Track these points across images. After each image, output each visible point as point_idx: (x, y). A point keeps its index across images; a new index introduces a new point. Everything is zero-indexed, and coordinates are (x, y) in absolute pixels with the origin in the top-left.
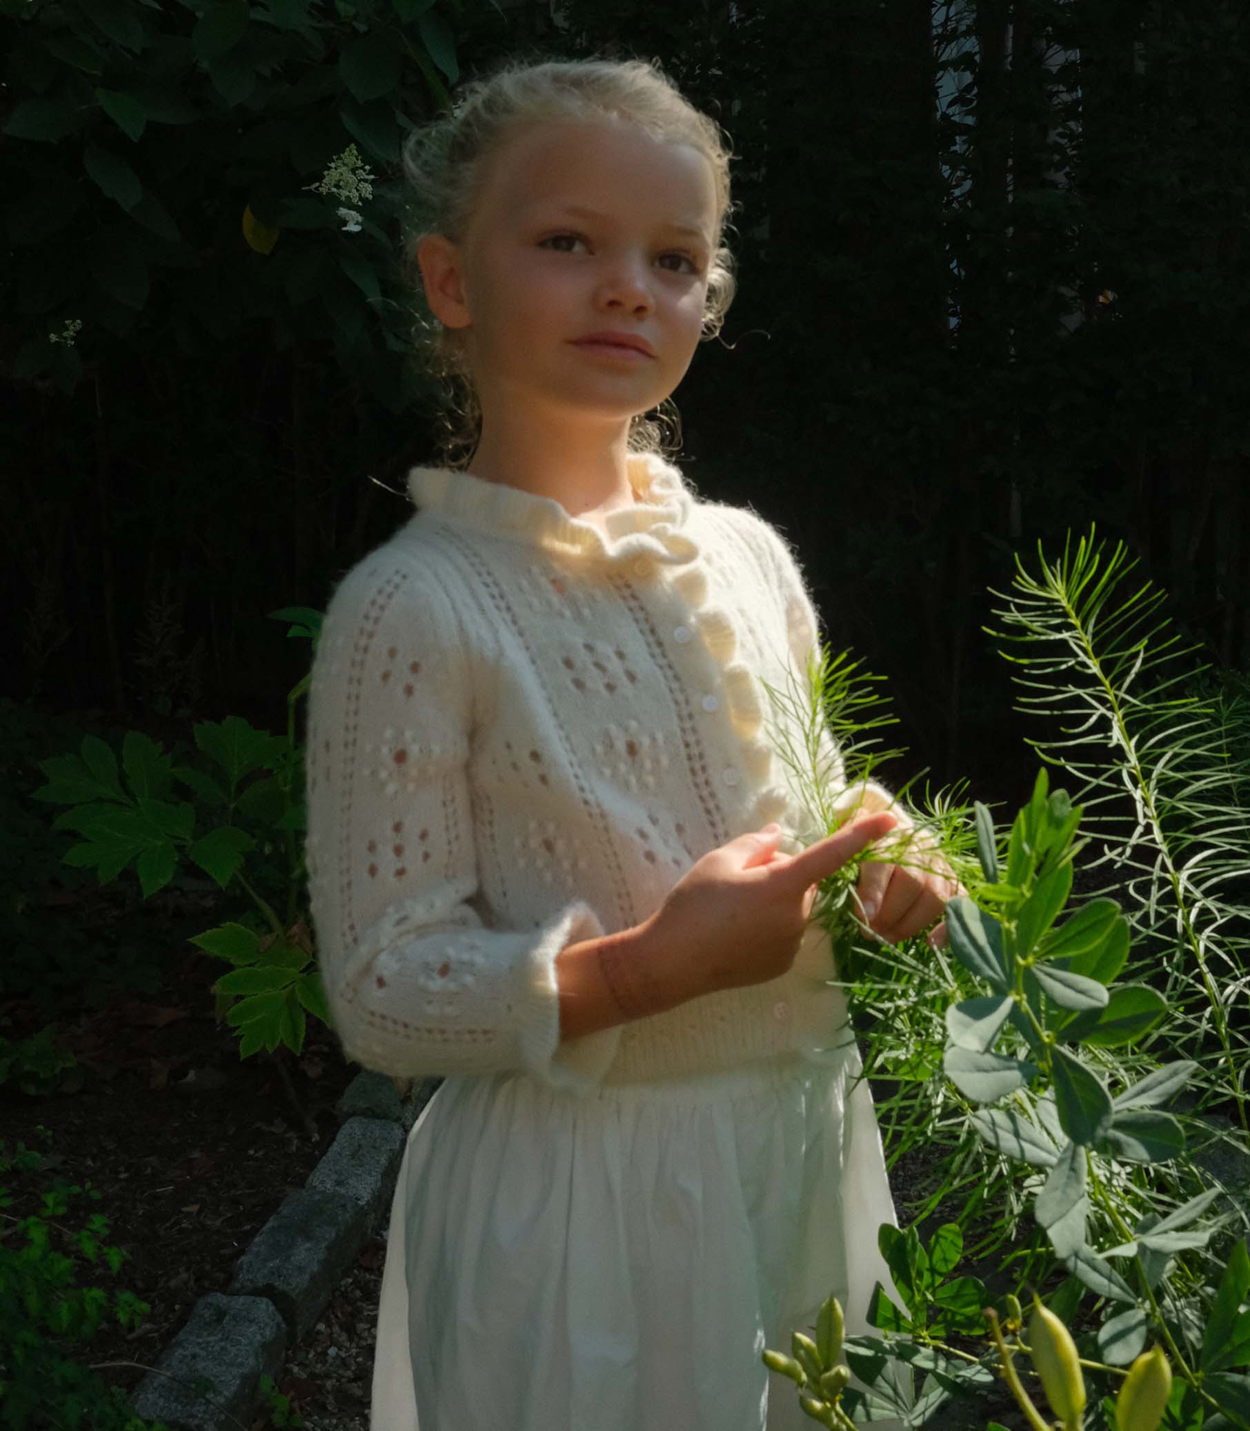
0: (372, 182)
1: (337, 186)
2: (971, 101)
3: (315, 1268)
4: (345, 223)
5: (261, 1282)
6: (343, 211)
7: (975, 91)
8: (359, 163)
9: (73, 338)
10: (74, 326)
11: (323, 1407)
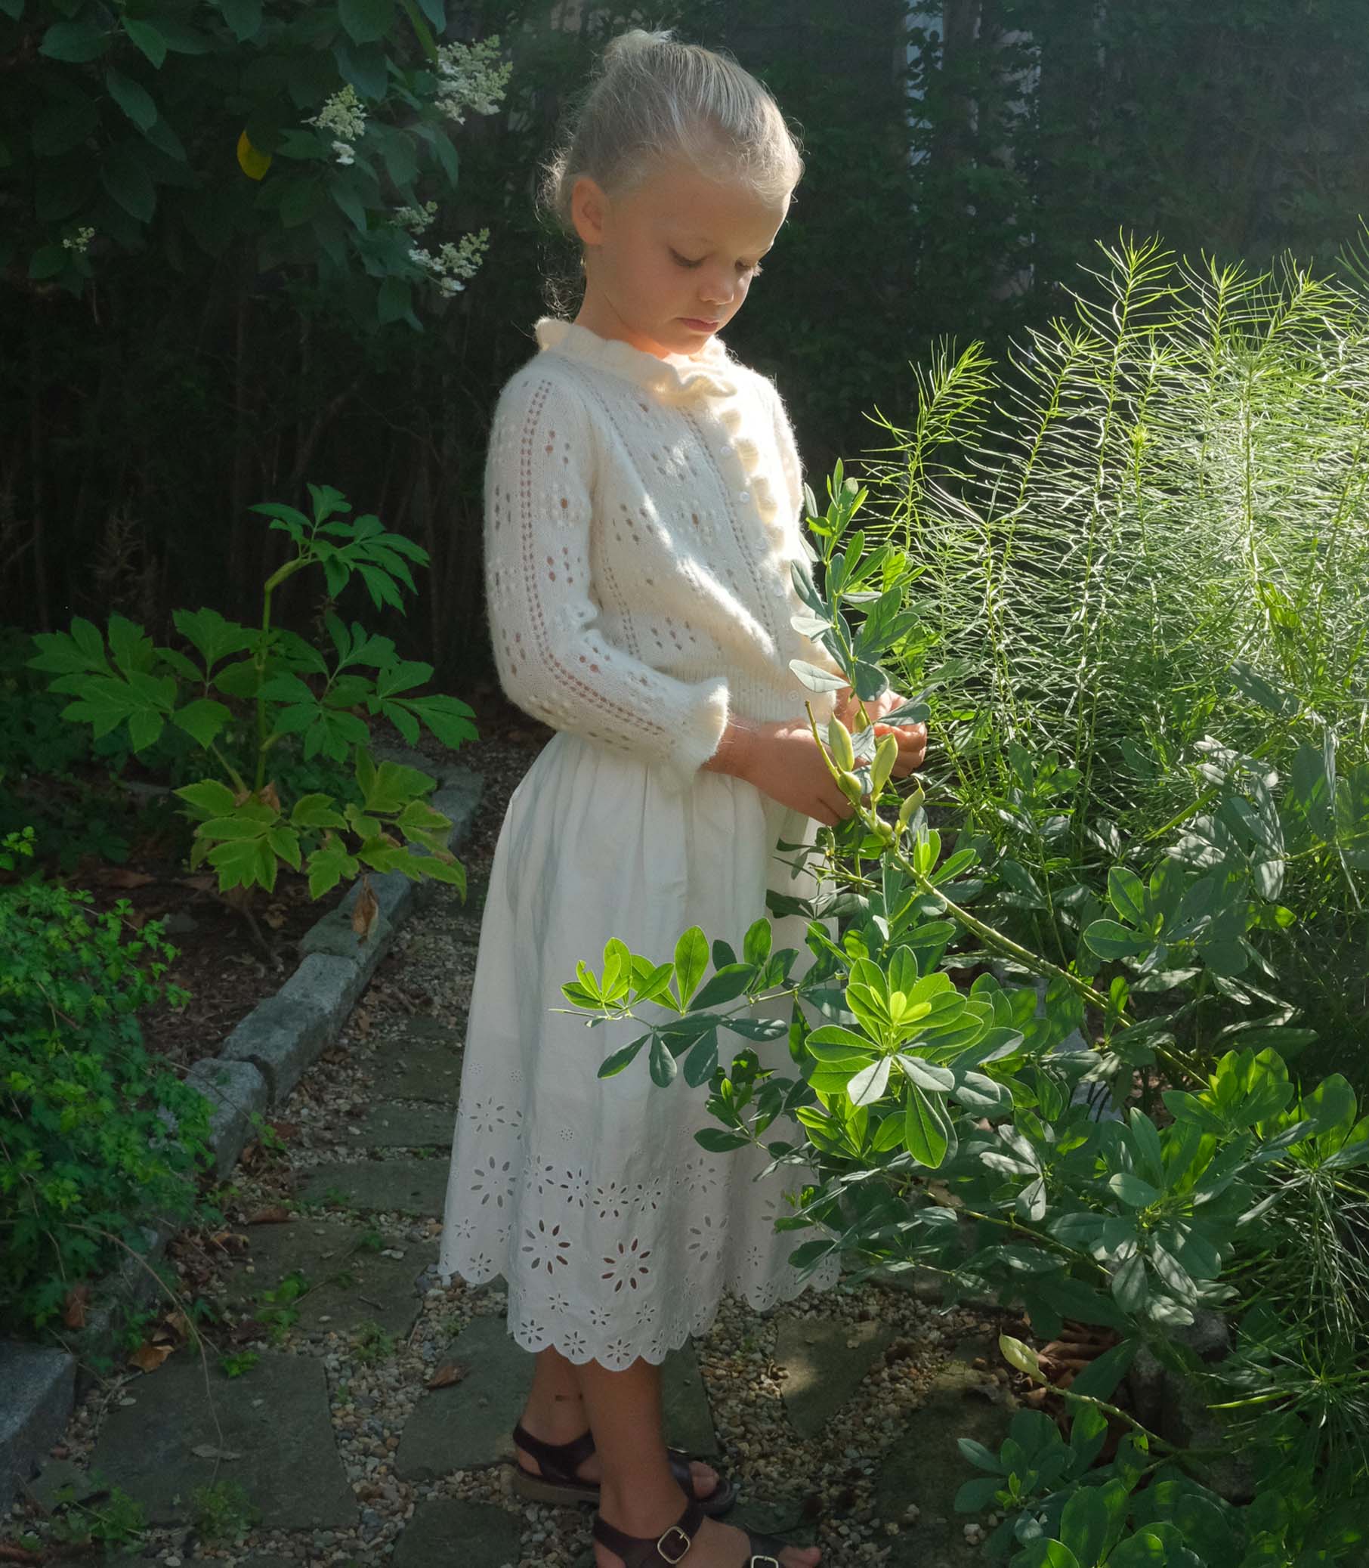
0: (365, 120)
1: (332, 121)
2: (918, 75)
3: (290, 1047)
4: (338, 156)
5: (246, 1053)
6: (337, 145)
7: (922, 66)
8: (355, 102)
9: (85, 245)
10: (87, 233)
11: (300, 1144)
